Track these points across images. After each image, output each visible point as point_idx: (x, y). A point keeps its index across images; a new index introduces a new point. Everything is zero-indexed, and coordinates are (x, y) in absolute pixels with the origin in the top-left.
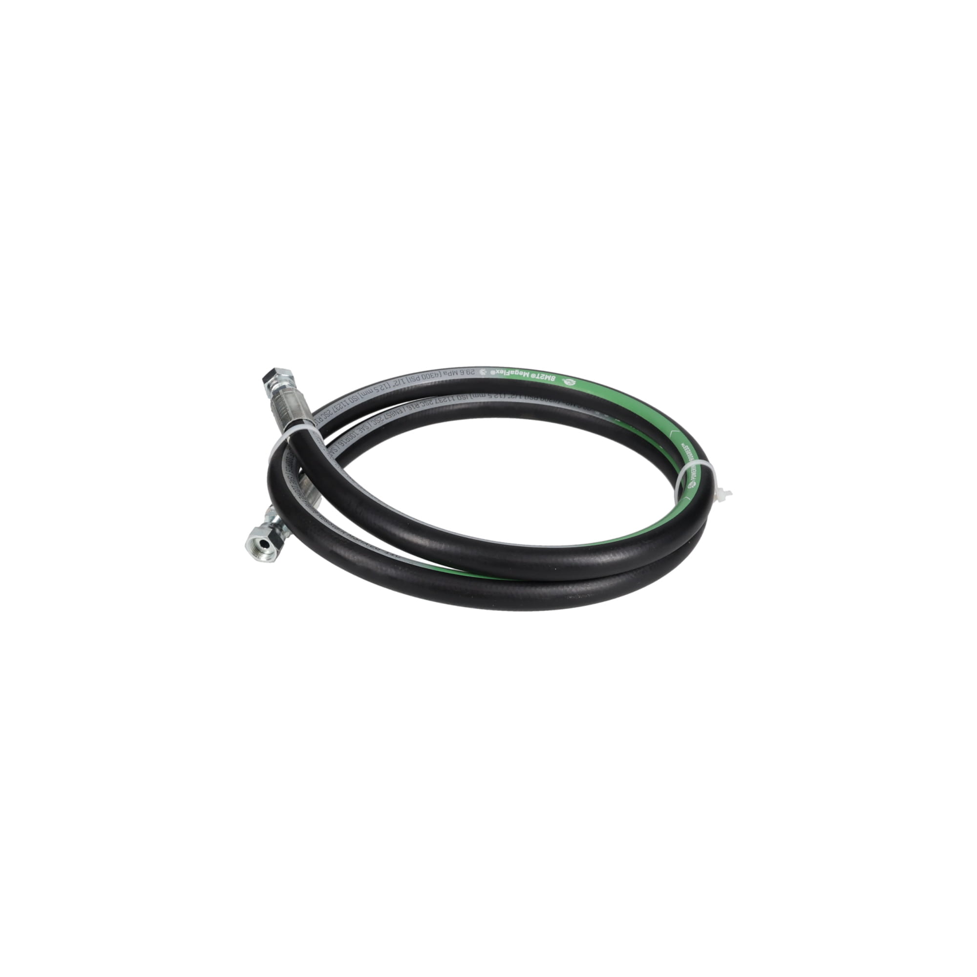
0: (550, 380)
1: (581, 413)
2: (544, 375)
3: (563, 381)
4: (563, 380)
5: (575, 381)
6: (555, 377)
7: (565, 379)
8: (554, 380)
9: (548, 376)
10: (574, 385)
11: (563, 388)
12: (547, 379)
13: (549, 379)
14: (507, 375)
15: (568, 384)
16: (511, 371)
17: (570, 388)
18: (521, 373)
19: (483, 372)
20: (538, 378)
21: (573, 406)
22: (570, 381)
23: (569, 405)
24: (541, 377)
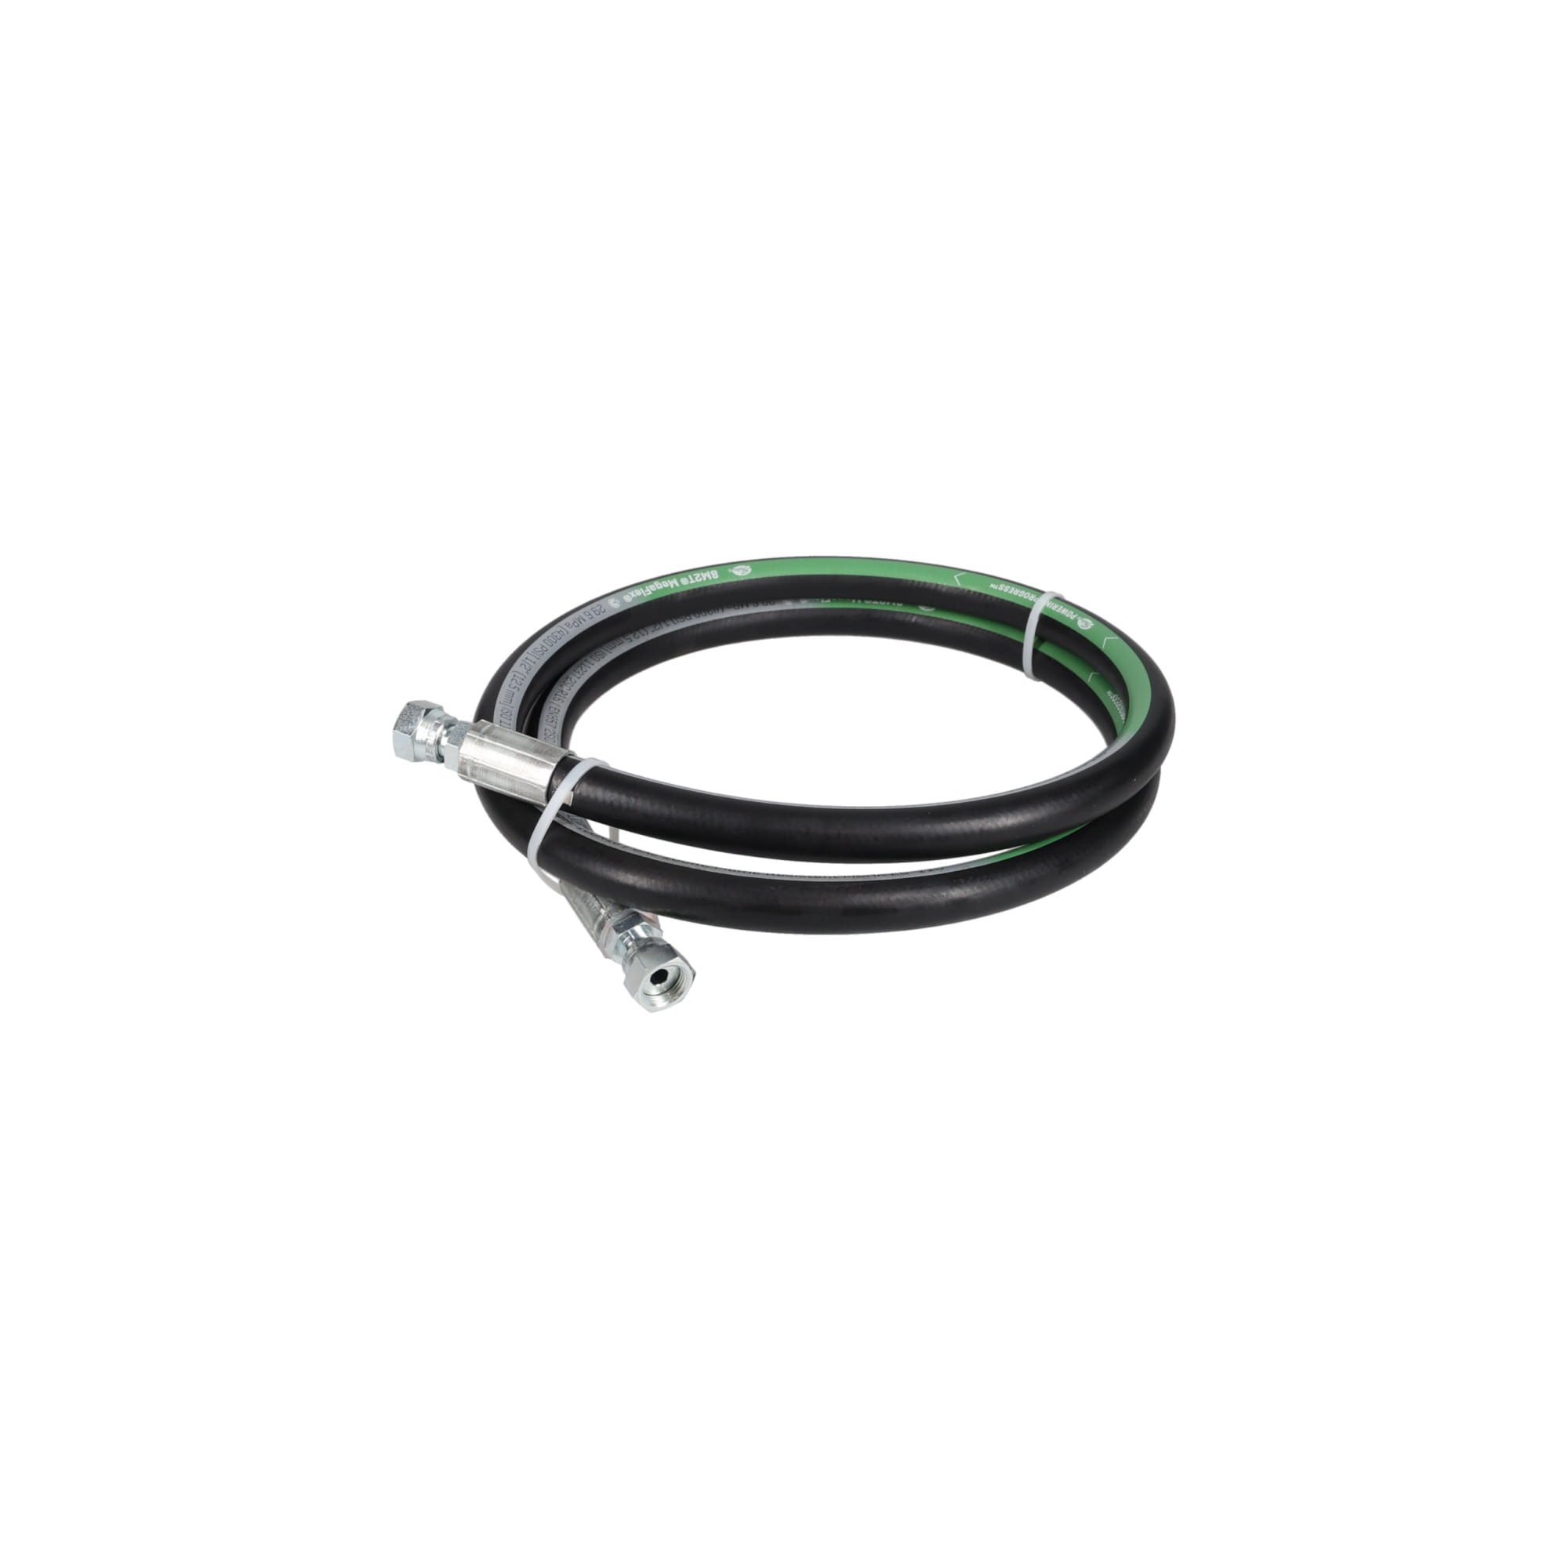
0: (713, 579)
1: (764, 613)
2: (698, 575)
3: (732, 573)
4: (730, 571)
5: (748, 567)
6: (716, 572)
7: (732, 568)
8: (717, 577)
9: (705, 574)
10: (751, 573)
11: (738, 582)
12: (707, 578)
13: (710, 578)
14: (648, 593)
15: (742, 574)
16: (650, 586)
17: (747, 578)
18: (665, 584)
19: (615, 602)
20: (692, 582)
21: (745, 607)
22: (743, 570)
23: (739, 608)
24: (696, 578)
